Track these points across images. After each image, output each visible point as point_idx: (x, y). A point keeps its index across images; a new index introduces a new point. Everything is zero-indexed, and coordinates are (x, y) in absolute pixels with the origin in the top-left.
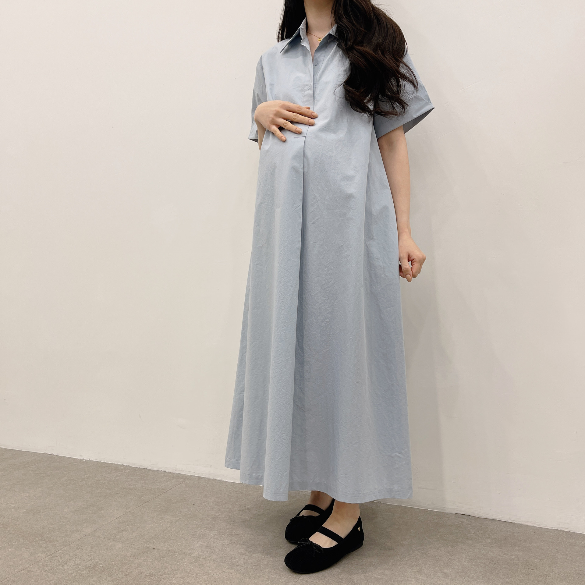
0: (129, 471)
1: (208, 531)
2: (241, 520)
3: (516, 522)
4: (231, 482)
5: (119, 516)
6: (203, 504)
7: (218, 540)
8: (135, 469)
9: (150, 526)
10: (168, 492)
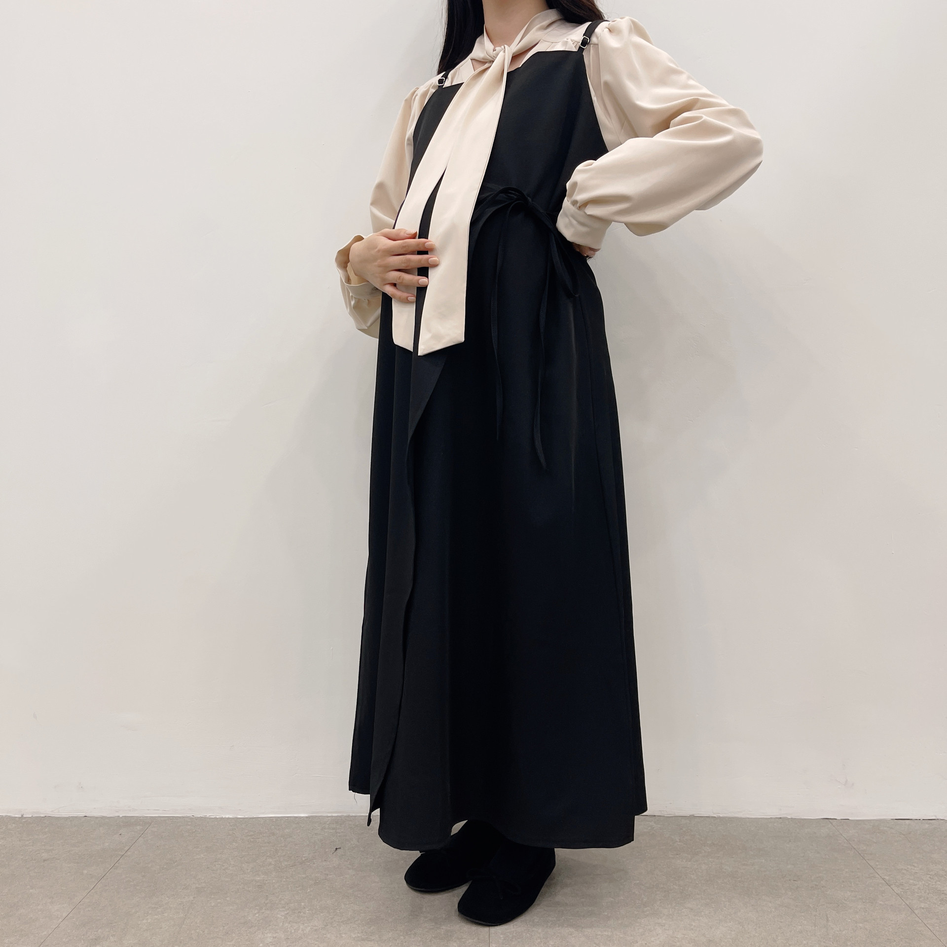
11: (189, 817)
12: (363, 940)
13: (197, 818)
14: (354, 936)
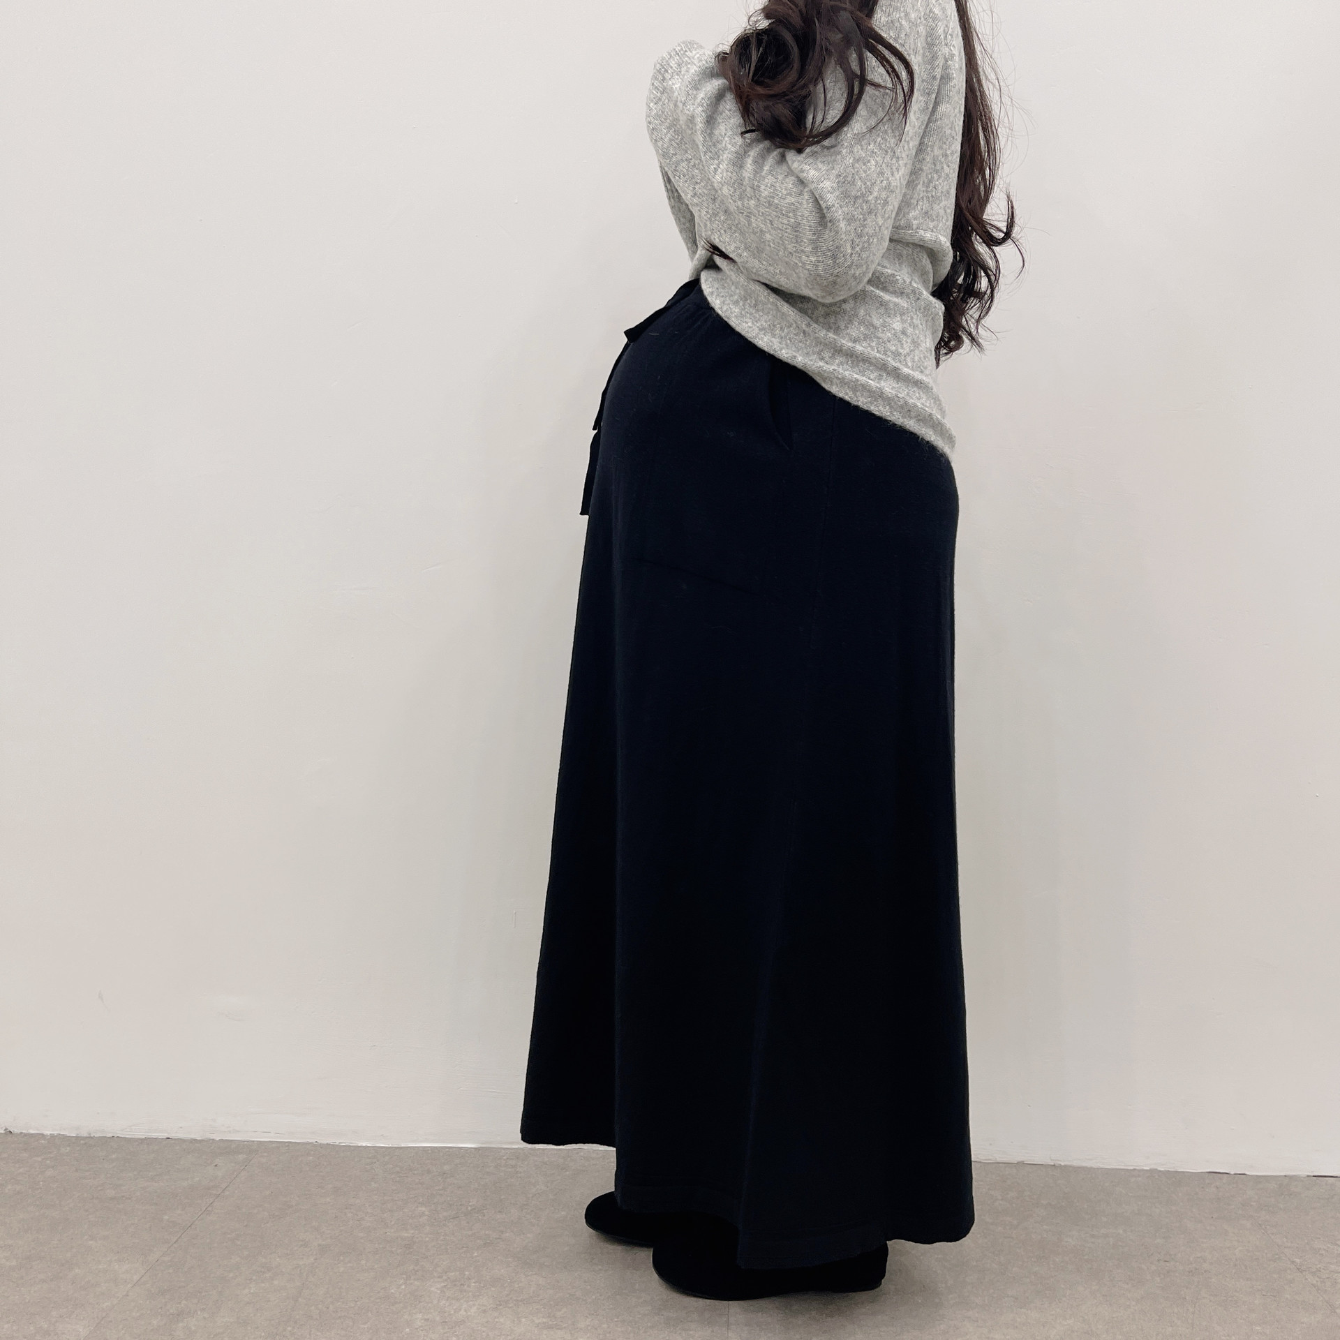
0: (68, 1148)
1: (417, 1283)
2: (479, 1241)
3: (1063, 1164)
4: (378, 1145)
5: (136, 1278)
6: (350, 1215)
7: (462, 1301)
8: (82, 1142)
9: (247, 1291)
10: (227, 1193)
11: (312, 1143)
12: (550, 1327)
13: (322, 1146)
14: (537, 1321)
